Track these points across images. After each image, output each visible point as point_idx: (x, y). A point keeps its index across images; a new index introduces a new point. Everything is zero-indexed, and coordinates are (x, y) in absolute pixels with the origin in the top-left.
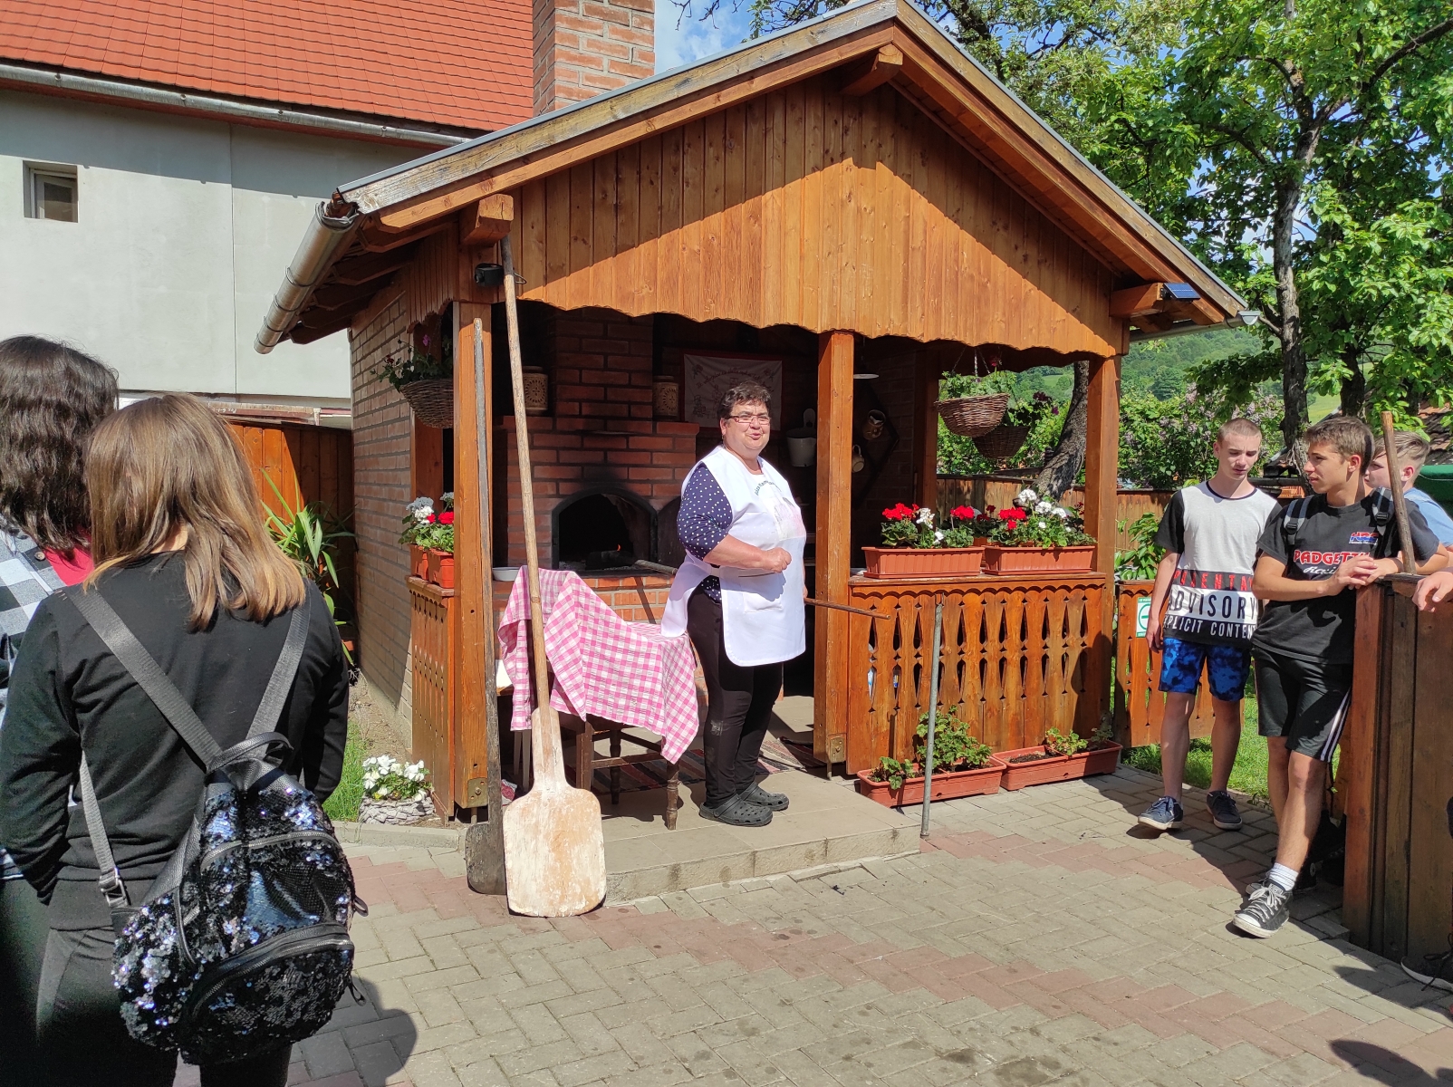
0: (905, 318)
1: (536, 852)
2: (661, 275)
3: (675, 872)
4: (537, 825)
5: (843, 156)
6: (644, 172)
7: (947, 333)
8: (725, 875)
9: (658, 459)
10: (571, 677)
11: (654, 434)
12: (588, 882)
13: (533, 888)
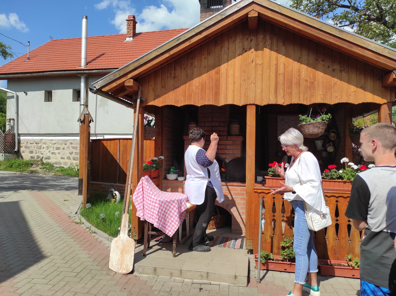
0: (276, 97)
1: (117, 253)
2: (187, 94)
3: (155, 269)
4: (118, 246)
5: (250, 49)
6: (182, 66)
8: (171, 275)
11: (227, 140)
12: (128, 265)
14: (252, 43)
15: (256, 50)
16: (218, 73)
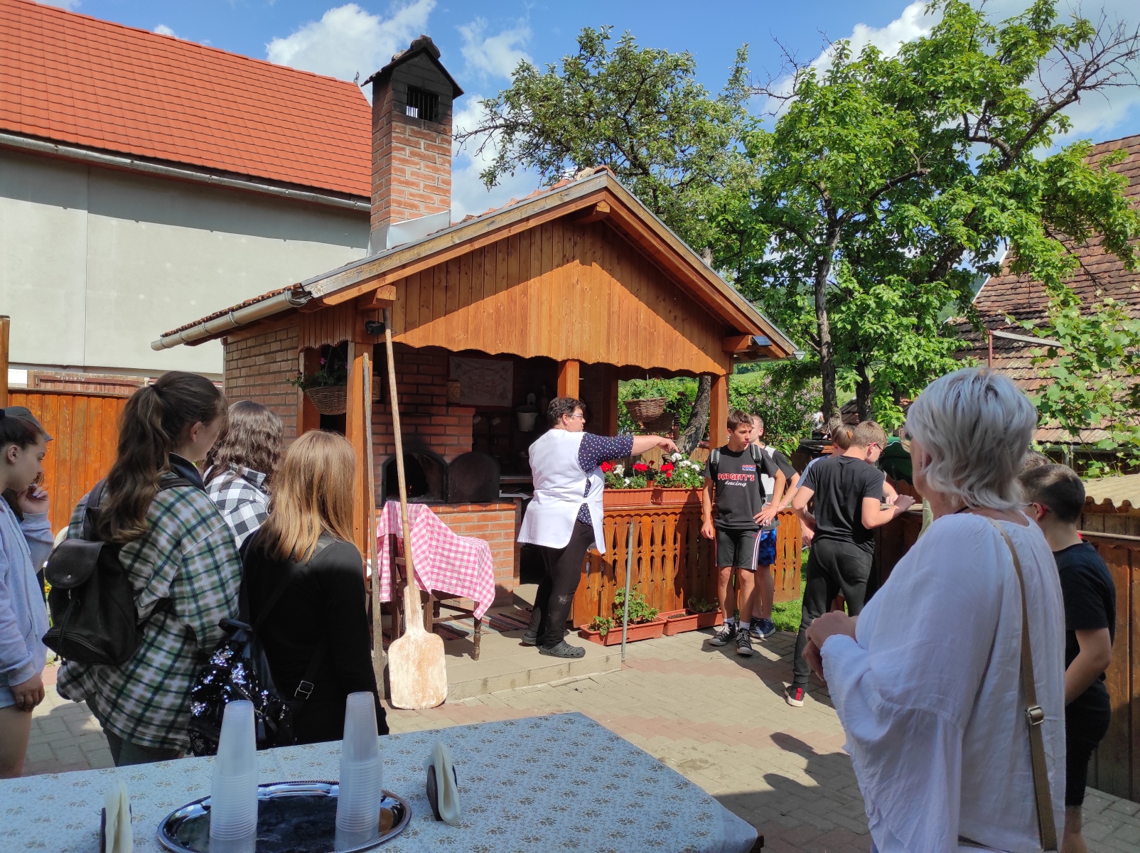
0: (608, 352)
1: (407, 671)
2: (471, 327)
3: (485, 683)
4: (408, 655)
5: (574, 259)
6: (462, 267)
7: (632, 362)
8: (513, 684)
9: (449, 430)
10: (423, 568)
11: (447, 415)
12: (437, 688)
13: (406, 692)
14: (576, 249)
15: (583, 263)
16: (525, 293)
